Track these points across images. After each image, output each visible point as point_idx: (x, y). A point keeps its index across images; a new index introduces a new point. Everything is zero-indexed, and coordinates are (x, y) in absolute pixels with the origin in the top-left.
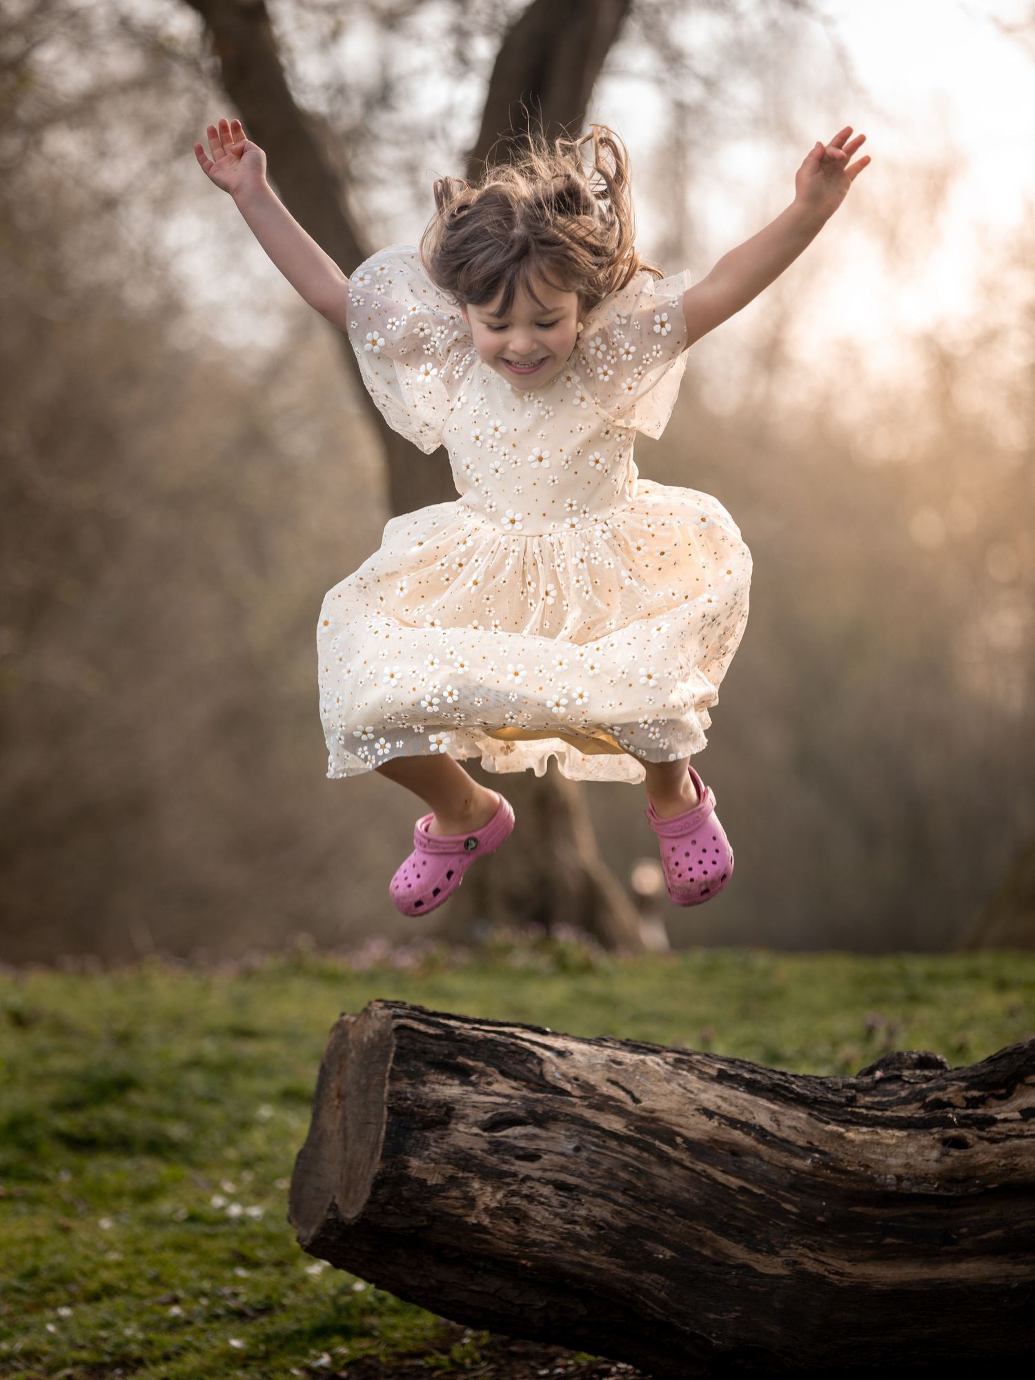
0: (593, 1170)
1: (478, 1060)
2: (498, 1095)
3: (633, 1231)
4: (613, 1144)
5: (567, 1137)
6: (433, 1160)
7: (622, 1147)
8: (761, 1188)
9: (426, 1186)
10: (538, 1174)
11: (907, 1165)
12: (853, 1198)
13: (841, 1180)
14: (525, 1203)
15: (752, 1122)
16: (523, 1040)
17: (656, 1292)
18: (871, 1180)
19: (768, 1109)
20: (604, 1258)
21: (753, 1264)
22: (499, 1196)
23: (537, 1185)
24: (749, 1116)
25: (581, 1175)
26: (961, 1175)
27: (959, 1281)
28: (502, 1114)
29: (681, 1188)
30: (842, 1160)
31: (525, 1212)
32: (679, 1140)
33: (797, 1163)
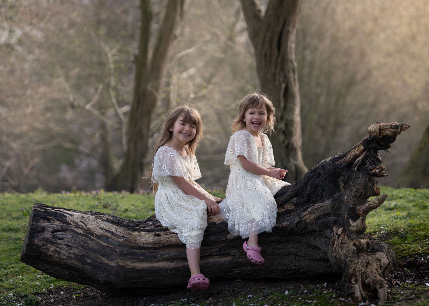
0: (75, 242)
1: (52, 217)
2: (55, 225)
3: (83, 256)
4: (80, 236)
5: (70, 234)
6: (40, 240)
7: (82, 237)
8: (112, 246)
9: (38, 246)
10: (63, 243)
11: (145, 240)
12: (133, 248)
13: (130, 244)
14: (60, 250)
15: (111, 230)
16: (63, 212)
17: (88, 270)
18: (137, 244)
19: (115, 227)
20: (77, 262)
21: (108, 263)
22: (54, 248)
23: (62, 246)
24: (110, 229)
25: (72, 243)
26: (157, 242)
27: (157, 267)
28: (56, 229)
29: (94, 246)
30: (130, 239)
31: (60, 252)
32: (95, 235)
33: (120, 240)
